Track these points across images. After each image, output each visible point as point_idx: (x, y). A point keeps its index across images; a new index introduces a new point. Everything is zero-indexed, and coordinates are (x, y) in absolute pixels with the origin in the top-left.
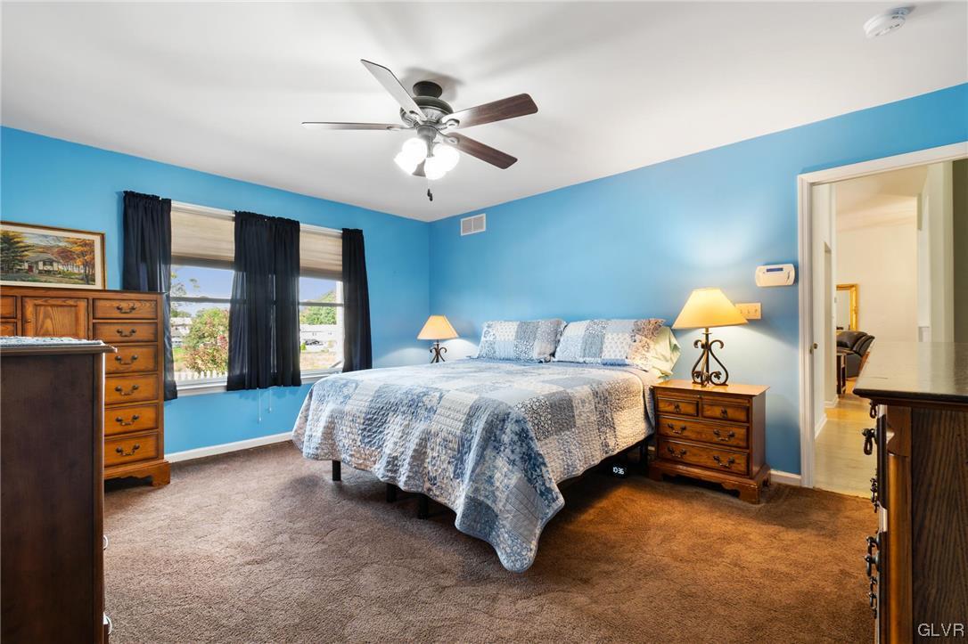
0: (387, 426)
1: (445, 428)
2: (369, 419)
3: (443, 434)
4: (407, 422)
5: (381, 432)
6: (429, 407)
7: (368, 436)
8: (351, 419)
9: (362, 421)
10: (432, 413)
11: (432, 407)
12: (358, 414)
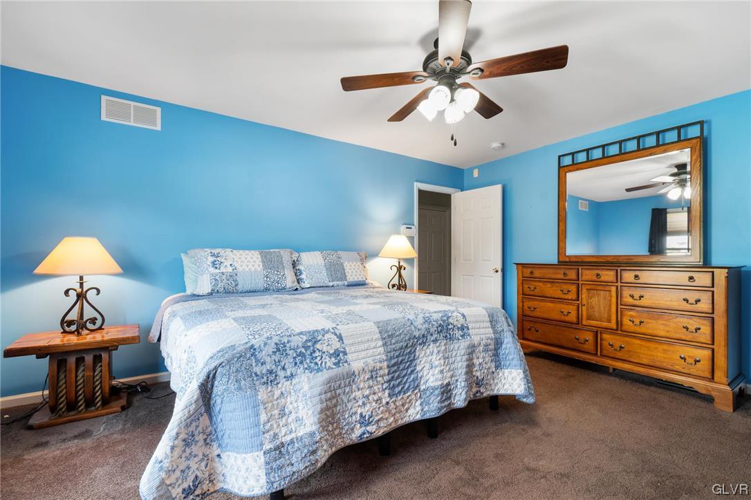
0: (418, 361)
1: (483, 336)
2: (393, 366)
3: (483, 342)
4: (443, 348)
5: (412, 371)
6: (459, 326)
7: (399, 385)
8: (368, 376)
9: (386, 371)
10: (465, 330)
11: (462, 325)
12: (378, 365)
